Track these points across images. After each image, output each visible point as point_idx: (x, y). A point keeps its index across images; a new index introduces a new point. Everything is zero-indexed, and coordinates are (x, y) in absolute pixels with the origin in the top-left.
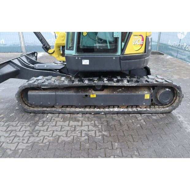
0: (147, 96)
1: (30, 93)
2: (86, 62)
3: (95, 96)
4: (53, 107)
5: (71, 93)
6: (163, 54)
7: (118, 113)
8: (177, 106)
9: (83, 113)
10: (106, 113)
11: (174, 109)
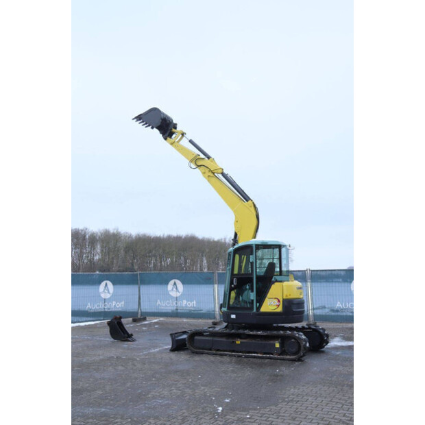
0: (277, 345)
1: (196, 338)
2: (233, 316)
3: (239, 342)
4: (210, 350)
5: (224, 339)
7: (255, 357)
9: (230, 356)
10: (246, 357)
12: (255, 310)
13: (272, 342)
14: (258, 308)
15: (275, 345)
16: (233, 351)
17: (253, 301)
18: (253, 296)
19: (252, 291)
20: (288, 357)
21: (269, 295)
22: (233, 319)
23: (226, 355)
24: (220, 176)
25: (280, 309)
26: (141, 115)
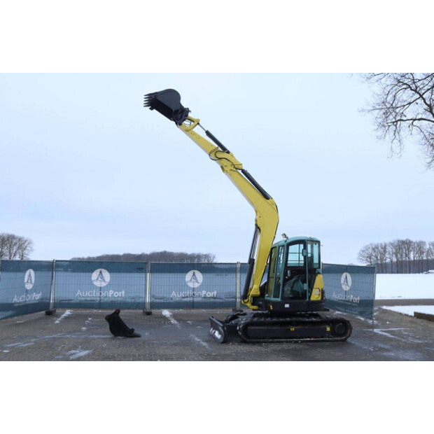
0: (328, 329)
1: (249, 328)
2: (287, 306)
3: (293, 329)
5: (277, 328)
6: (328, 310)
7: (310, 341)
8: (350, 336)
9: (287, 342)
10: (302, 342)
11: (348, 337)
12: (308, 300)
13: (322, 327)
14: (310, 297)
15: (326, 329)
16: (290, 338)
17: (306, 291)
18: (306, 286)
19: (306, 283)
20: (339, 338)
21: (315, 286)
22: (287, 308)
23: (283, 342)
24: (240, 171)
25: (320, 298)
26: (156, 93)
